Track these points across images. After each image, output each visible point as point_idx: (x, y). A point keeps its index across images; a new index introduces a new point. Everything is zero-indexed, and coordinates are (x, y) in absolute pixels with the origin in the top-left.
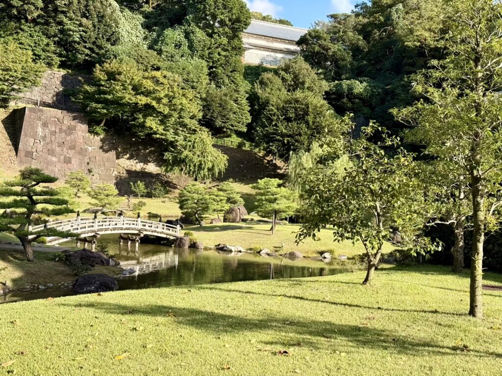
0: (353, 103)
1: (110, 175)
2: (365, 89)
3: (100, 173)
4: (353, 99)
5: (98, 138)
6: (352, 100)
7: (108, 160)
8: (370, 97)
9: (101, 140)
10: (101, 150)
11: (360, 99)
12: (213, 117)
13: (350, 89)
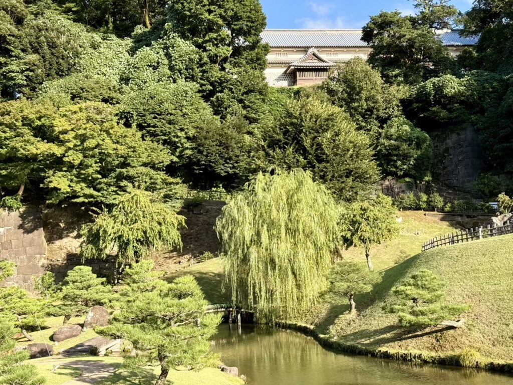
0: (449, 111)
1: (35, 266)
2: (468, 86)
3: (19, 264)
4: (449, 104)
5: (15, 214)
6: (448, 107)
7: (31, 244)
8: (480, 98)
9: (21, 216)
10: (22, 231)
11: (461, 103)
12: (210, 162)
13: (439, 89)
